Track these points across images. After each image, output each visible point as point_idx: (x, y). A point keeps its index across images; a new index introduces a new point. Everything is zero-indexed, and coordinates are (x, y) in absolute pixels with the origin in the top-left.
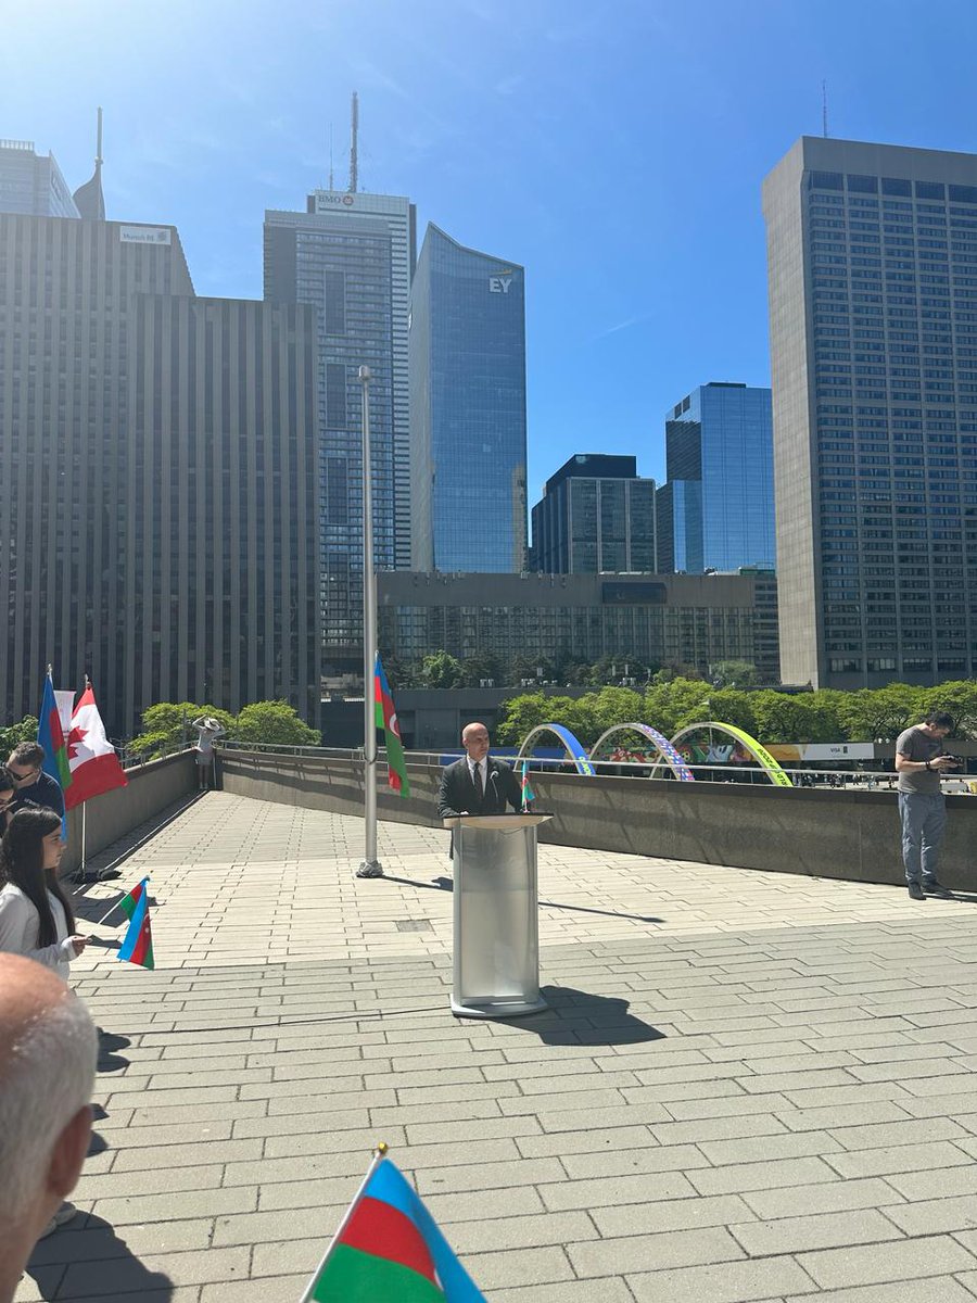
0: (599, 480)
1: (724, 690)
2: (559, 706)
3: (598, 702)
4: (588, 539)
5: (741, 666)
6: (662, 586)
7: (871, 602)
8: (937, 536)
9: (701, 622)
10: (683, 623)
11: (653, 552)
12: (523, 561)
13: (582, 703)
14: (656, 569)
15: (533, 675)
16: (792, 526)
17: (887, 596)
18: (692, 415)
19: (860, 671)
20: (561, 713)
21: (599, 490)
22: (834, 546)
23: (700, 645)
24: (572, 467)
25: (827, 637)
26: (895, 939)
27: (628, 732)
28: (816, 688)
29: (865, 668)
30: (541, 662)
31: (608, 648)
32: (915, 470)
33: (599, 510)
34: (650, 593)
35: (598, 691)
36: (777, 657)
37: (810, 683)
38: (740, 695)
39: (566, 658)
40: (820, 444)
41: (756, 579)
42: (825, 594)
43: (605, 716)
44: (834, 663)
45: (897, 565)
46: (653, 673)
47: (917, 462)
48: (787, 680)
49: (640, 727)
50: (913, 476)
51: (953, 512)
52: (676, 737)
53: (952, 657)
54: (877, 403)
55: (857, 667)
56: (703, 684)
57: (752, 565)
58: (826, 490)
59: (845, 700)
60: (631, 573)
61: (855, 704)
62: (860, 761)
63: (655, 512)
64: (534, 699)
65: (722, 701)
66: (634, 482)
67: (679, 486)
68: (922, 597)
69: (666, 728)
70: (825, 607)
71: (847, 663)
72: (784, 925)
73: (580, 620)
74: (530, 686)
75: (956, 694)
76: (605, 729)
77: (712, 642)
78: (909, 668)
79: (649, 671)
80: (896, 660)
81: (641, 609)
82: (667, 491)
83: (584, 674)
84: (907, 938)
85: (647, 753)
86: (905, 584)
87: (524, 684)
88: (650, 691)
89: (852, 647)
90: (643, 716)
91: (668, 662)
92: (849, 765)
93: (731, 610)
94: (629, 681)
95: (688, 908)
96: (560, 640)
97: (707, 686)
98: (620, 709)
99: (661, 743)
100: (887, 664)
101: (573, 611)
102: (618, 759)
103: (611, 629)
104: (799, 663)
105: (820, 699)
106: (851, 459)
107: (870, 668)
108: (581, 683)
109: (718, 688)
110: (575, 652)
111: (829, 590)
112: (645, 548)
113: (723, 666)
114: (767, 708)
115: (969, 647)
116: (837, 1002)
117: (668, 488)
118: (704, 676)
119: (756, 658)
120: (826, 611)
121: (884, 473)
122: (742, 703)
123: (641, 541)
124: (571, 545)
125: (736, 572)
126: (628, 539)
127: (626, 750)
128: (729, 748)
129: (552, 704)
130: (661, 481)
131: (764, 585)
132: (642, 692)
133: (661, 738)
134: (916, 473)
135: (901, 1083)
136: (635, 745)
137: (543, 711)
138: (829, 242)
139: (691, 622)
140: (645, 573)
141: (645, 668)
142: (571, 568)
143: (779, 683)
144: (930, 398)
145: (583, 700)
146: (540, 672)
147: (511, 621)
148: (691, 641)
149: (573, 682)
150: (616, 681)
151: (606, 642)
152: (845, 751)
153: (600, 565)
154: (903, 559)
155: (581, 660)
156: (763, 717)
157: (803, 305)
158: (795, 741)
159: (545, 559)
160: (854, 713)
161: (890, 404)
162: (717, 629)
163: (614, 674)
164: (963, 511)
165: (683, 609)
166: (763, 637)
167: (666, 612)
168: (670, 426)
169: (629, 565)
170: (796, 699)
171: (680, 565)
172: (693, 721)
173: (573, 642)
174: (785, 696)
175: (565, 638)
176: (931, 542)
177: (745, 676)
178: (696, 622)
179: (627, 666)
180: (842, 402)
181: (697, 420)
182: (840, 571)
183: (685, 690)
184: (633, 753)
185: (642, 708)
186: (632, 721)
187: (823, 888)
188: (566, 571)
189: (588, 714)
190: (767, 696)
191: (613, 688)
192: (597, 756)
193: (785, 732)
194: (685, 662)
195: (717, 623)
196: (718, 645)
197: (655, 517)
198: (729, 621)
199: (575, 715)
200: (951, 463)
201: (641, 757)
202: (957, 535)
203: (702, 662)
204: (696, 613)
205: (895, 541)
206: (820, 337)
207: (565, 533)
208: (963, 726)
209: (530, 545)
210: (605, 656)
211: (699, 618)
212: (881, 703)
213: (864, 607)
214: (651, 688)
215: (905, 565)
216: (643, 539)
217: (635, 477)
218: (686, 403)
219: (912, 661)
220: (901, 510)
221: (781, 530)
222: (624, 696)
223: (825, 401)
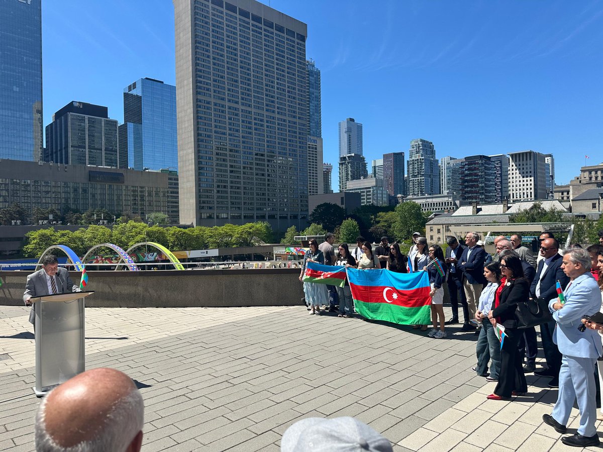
0: (87, 116)
1: (153, 227)
2: (63, 235)
3: (86, 233)
4: (79, 147)
5: (161, 215)
6: (122, 175)
7: (218, 189)
8: (244, 163)
9: (142, 194)
10: (133, 193)
11: (117, 157)
12: (40, 155)
13: (77, 233)
14: (118, 166)
15: (47, 218)
16: (185, 152)
17: (225, 187)
18: (137, 92)
19: (213, 218)
20: (65, 239)
21: (87, 121)
22: (203, 163)
23: (142, 205)
24: (70, 107)
25: (200, 203)
26: (239, 328)
27: (103, 248)
28: (195, 225)
29: (215, 217)
30: (52, 212)
31: (92, 205)
32: (236, 134)
33: (87, 132)
34: (116, 178)
35: (87, 227)
36: (178, 212)
37: (192, 224)
38: (161, 229)
39: (67, 209)
40: (198, 116)
41: (169, 175)
42: (200, 184)
43: (91, 240)
44: (203, 215)
45: (229, 174)
46: (116, 218)
47: (237, 131)
48: (182, 222)
49: (111, 245)
50: (236, 136)
51: (250, 153)
52: (129, 250)
53: (249, 213)
54: (222, 102)
55: (212, 216)
56: (143, 224)
57: (166, 168)
58: (200, 137)
59: (207, 231)
60: (105, 167)
61: (211, 232)
62: (213, 257)
63: (118, 137)
64: (48, 232)
65: (152, 232)
66: (107, 120)
67: (131, 126)
68: (238, 188)
69: (123, 245)
70: (200, 190)
71: (208, 215)
72: (195, 329)
73: (75, 190)
74: (45, 224)
75: (250, 228)
76: (91, 247)
77: (147, 203)
78: (233, 217)
79: (115, 217)
80: (228, 214)
81: (110, 186)
82: (124, 128)
83: (77, 218)
84: (244, 327)
85: (113, 258)
86: (232, 182)
87: (41, 223)
88: (115, 227)
89: (210, 208)
90: (111, 240)
91: (124, 213)
92: (208, 259)
93: (157, 188)
94: (103, 222)
95: (151, 328)
96: (63, 199)
97: (145, 225)
98: (99, 236)
99: (122, 253)
100: (224, 215)
101: (71, 185)
102: (97, 262)
103: (93, 196)
104: (188, 214)
105: (196, 231)
106: (210, 125)
107: (218, 217)
108: (76, 223)
109: (150, 226)
110: (73, 207)
111: (201, 182)
112: (112, 154)
113: (153, 215)
114: (173, 235)
115: (255, 209)
116: (221, 356)
117: (125, 126)
118: (143, 220)
119: (168, 212)
120: (200, 192)
121: (224, 134)
122: (162, 233)
123: (110, 151)
124: (70, 149)
125: (159, 171)
126: (103, 149)
127: (102, 257)
128: (155, 254)
129: (59, 234)
130: (121, 122)
131: (172, 178)
132: (111, 228)
133: (122, 250)
134: (237, 135)
135: (249, 382)
136: (107, 254)
137: (53, 238)
138: (202, 24)
139: (137, 193)
140: (113, 167)
141: (112, 216)
142: (70, 162)
143: (179, 223)
144: (243, 104)
145: (78, 232)
146: (51, 217)
147: (32, 188)
148: (137, 202)
149: (71, 222)
150: (97, 222)
151: (90, 201)
152: (207, 253)
153: (87, 161)
154: (231, 172)
155: (76, 211)
156: (171, 239)
157: (191, 50)
158: (185, 249)
159: (54, 155)
160: (211, 237)
161: (227, 104)
162: (150, 197)
163: (95, 219)
164: (254, 154)
165: (133, 187)
166: (172, 202)
167: (124, 188)
168: (126, 95)
169: (104, 163)
170: (186, 231)
171: (131, 165)
172: (138, 242)
173: (71, 201)
174: (182, 229)
175: (67, 199)
176: (242, 165)
177: (163, 220)
178: (139, 194)
179: (102, 214)
180: (208, 99)
181: (140, 94)
182: (206, 175)
183: (134, 227)
184: (106, 259)
185: (111, 236)
186: (105, 242)
187: (210, 311)
188: (67, 162)
189: (81, 239)
190: (174, 229)
191: (95, 226)
192: (86, 261)
193: (181, 245)
194: (133, 213)
195: (150, 195)
196: (150, 205)
197: (118, 140)
198: (156, 194)
199: (73, 240)
200: (250, 133)
201: (110, 260)
202: (251, 163)
203: (142, 213)
204: (139, 189)
205: (228, 164)
206: (198, 67)
207: (67, 142)
208: (252, 241)
209: (45, 147)
210: (90, 209)
211: (141, 192)
212: (222, 232)
213: (215, 191)
214: (116, 226)
215: (232, 174)
216: (112, 150)
217: (107, 118)
218: (134, 85)
219: (234, 214)
220: (231, 151)
221: (180, 153)
222: (101, 230)
223: (200, 97)
